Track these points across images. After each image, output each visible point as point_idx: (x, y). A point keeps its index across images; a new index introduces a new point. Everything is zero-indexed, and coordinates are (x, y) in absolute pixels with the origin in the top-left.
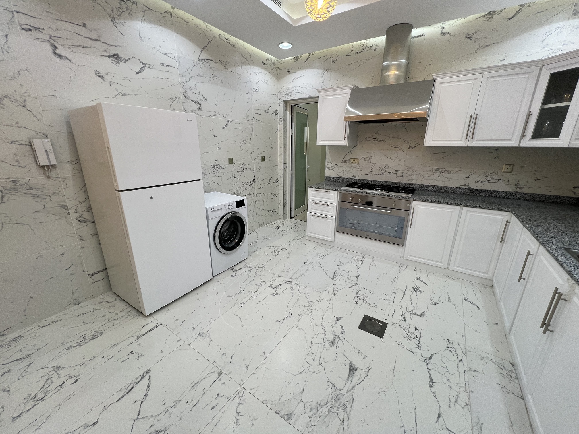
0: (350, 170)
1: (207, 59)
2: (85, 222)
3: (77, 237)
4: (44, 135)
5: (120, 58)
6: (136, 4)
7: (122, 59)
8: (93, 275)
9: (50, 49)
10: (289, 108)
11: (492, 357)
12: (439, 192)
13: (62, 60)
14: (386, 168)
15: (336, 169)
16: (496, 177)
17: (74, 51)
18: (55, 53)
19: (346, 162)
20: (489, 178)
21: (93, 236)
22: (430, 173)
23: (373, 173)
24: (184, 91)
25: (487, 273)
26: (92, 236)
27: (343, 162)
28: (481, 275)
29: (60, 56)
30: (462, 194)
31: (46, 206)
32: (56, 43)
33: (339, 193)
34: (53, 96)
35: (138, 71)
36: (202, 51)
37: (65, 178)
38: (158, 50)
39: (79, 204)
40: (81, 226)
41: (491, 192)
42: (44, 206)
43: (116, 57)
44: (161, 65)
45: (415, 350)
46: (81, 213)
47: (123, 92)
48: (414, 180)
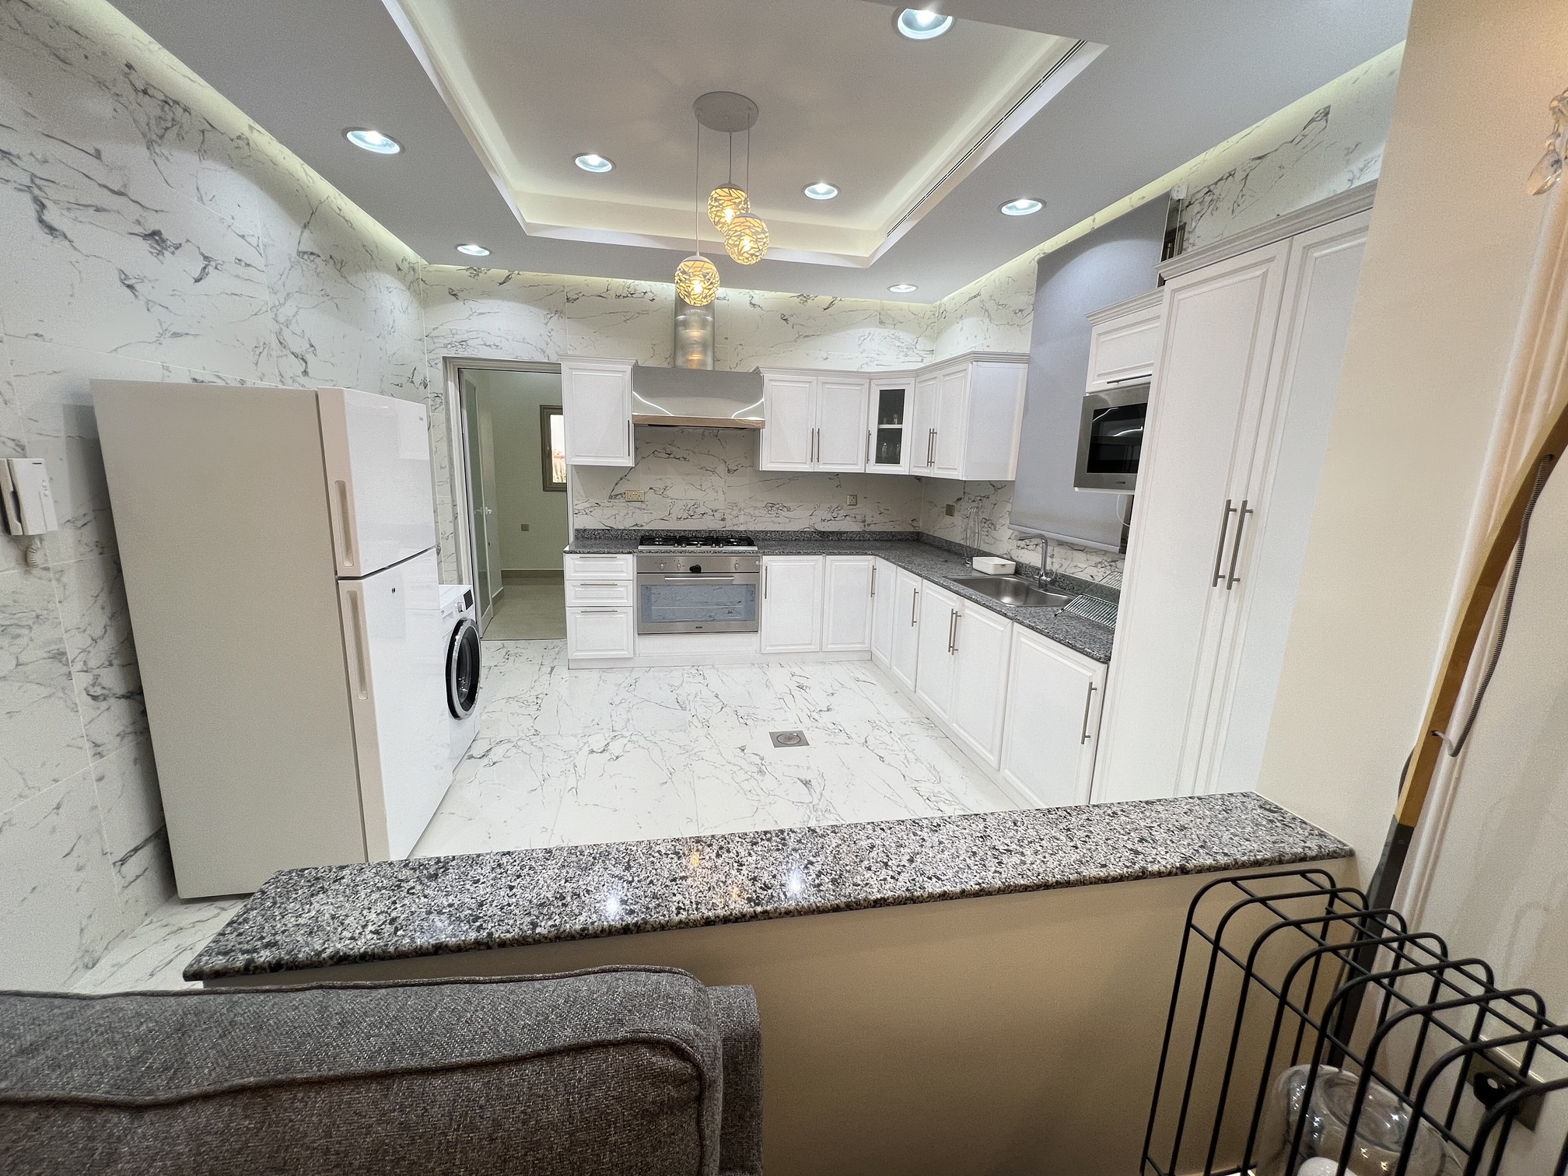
0: (627, 514)
1: (312, 254)
2: (105, 699)
3: (87, 745)
4: (17, 445)
5: (164, 241)
6: (190, 114)
7: (169, 243)
8: (123, 861)
9: (31, 209)
10: (453, 374)
11: (911, 720)
12: (780, 540)
13: (56, 240)
14: (696, 506)
15: (598, 512)
16: (842, 513)
17: (81, 219)
18: (41, 221)
19: (618, 497)
20: (835, 515)
21: (123, 737)
22: (764, 512)
23: (674, 516)
24: (276, 327)
25: (863, 643)
26: (119, 739)
27: (611, 497)
28: (858, 647)
29: (51, 230)
30: (810, 540)
31: (23, 658)
32: (43, 194)
33: (635, 558)
34: (36, 335)
35: (196, 275)
36: (302, 232)
37: (62, 571)
38: (229, 226)
39: (93, 646)
40: (98, 712)
41: (841, 533)
42: (17, 658)
43: (157, 238)
44: (236, 263)
45: (848, 741)
46: (96, 672)
47: (173, 329)
48: (743, 523)
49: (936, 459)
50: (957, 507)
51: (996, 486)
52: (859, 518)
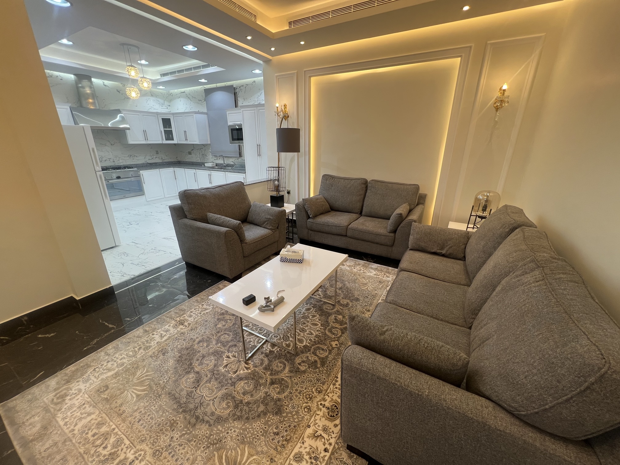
20: (152, 157)
49: (188, 139)
50: (192, 152)
51: (204, 145)
52: (160, 158)
